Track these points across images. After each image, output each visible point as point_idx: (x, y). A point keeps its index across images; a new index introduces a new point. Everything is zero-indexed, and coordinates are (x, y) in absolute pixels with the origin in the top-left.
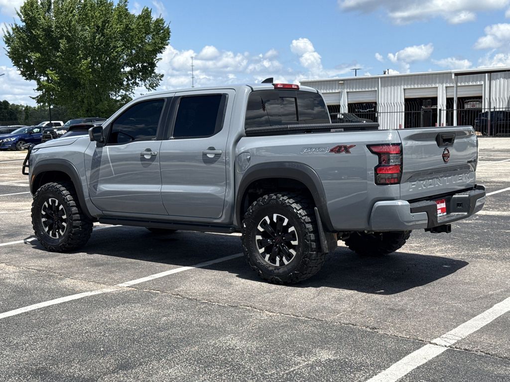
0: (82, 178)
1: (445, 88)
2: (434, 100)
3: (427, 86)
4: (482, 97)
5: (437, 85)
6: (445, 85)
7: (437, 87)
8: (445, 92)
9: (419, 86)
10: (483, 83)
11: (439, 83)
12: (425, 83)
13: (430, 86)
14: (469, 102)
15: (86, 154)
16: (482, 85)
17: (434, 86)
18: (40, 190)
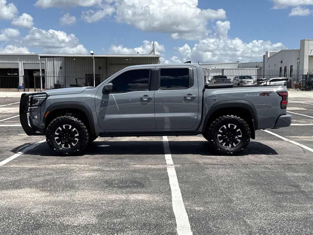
0: (94, 113)
1: (23, 64)
2: (17, 70)
3: (12, 62)
4: (44, 70)
5: (18, 62)
6: (23, 62)
7: (18, 63)
8: (23, 66)
9: (7, 62)
10: (44, 62)
11: (19, 61)
12: (11, 60)
13: (14, 62)
14: (36, 72)
15: (96, 99)
16: (44, 63)
17: (16, 62)
18: (56, 120)
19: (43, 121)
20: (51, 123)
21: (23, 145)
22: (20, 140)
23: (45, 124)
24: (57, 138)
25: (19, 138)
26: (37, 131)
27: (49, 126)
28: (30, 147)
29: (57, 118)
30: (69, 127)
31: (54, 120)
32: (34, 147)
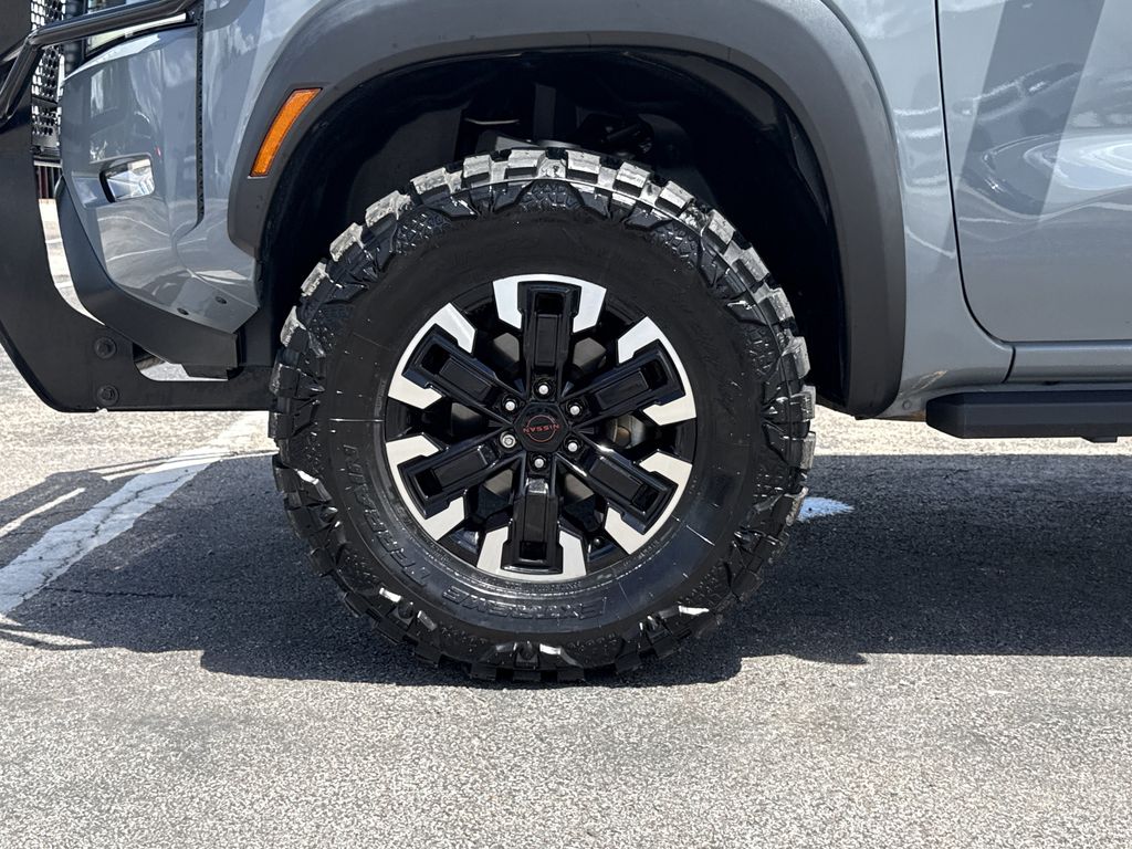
18: (407, 214)
19: (237, 235)
20: (338, 247)
21: (37, 489)
22: (19, 436)
23: (250, 264)
24: (420, 446)
25: (15, 420)
26: (154, 360)
27: (308, 287)
28: (91, 517)
29: (420, 183)
30: (575, 310)
31: (375, 212)
32: (126, 518)
